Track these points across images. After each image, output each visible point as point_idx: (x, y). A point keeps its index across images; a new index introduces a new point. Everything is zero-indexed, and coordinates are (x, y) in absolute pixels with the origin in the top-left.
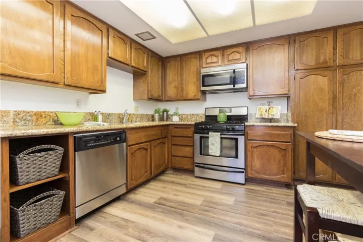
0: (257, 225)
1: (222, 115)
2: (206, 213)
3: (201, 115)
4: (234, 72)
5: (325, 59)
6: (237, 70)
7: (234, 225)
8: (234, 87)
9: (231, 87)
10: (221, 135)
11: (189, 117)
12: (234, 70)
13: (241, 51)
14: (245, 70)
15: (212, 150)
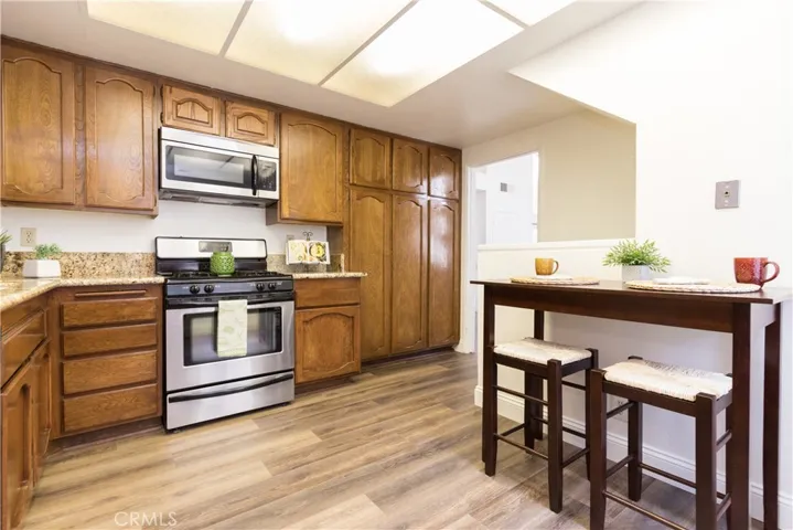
0: (389, 448)
1: (224, 256)
2: (305, 480)
3: (137, 257)
4: (254, 160)
5: (382, 175)
6: (260, 158)
7: (366, 467)
8: (254, 194)
9: (248, 192)
10: (249, 304)
11: (89, 263)
12: (254, 157)
13: (266, 119)
14: (277, 162)
15: (226, 344)
